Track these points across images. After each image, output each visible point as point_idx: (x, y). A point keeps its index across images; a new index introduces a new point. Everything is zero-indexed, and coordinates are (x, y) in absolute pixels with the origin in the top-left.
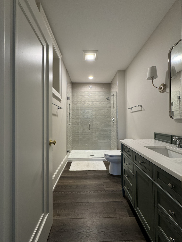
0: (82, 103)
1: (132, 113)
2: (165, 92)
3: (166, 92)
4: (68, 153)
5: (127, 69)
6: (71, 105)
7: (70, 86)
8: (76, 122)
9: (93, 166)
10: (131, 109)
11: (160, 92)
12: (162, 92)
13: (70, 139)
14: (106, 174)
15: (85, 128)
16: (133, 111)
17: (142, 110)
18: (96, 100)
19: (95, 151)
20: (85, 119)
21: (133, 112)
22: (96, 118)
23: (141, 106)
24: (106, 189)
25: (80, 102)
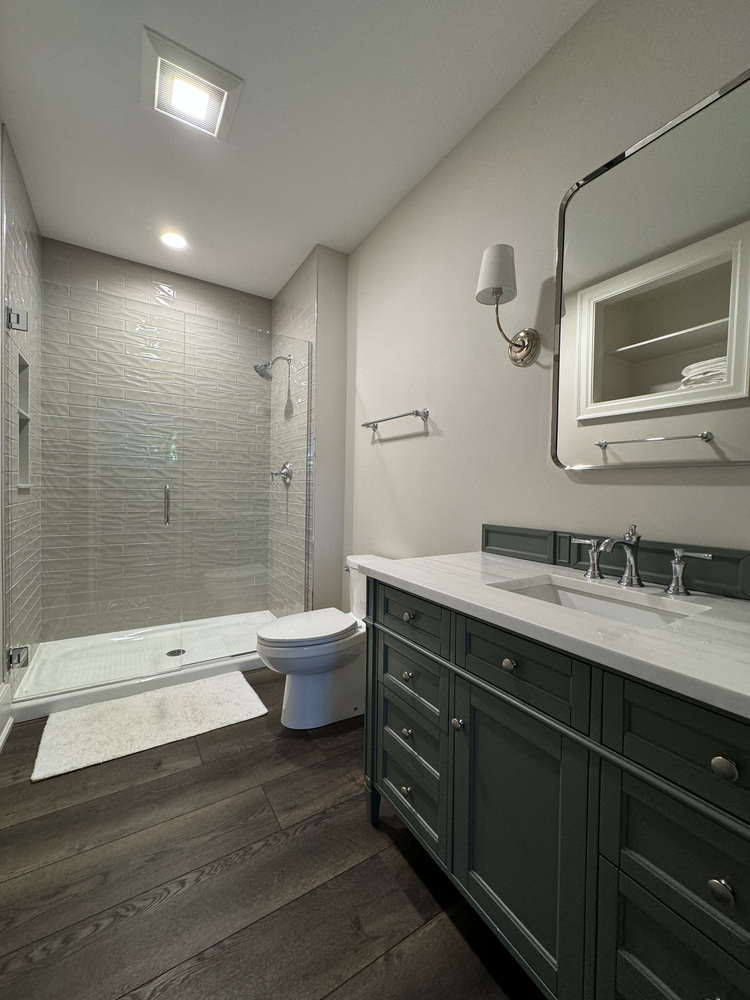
0: (113, 370)
1: (378, 445)
2: (534, 365)
3: (538, 363)
4: (16, 670)
5: (358, 246)
6: (33, 375)
7: (25, 251)
8: (72, 481)
9: (194, 710)
10: (375, 428)
11: (515, 360)
12: (525, 362)
13: (28, 581)
14: (269, 734)
15: (130, 510)
16: (383, 437)
17: (426, 434)
18: (199, 371)
19: (191, 629)
20: (127, 462)
21: (382, 441)
22: (197, 463)
23: (425, 416)
24: (284, 820)
25: (100, 364)
